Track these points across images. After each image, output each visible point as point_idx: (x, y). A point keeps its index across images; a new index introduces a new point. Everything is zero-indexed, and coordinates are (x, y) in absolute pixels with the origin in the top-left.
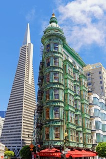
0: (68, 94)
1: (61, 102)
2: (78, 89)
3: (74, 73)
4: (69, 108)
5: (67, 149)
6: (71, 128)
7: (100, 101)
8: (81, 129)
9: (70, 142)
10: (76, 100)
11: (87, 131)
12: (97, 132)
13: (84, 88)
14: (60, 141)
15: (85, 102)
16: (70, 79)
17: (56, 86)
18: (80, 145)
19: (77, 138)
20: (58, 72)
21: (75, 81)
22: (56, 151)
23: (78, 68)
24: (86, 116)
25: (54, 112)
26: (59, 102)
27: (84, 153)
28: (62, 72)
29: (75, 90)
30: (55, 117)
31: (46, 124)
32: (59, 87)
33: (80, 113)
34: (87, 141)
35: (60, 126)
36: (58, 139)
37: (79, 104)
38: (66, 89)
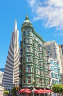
0: (35, 58)
1: (32, 63)
2: (41, 56)
3: (39, 47)
4: (36, 66)
5: (35, 89)
6: (37, 77)
7: (54, 61)
8: (43, 78)
9: (37, 85)
10: (40, 62)
11: (47, 78)
12: (53, 79)
13: (45, 55)
14: (31, 84)
15: (45, 62)
16: (36, 50)
17: (29, 54)
18: (43, 86)
19: (41, 82)
20: (30, 46)
21: (40, 51)
22: (29, 90)
23: (41, 44)
24: (46, 70)
25: (28, 68)
26: (30, 63)
27: (45, 91)
28: (32, 46)
29: (40, 56)
30: (29, 71)
31: (24, 75)
32: (30, 54)
33: (42, 69)
34: (47, 84)
35: (31, 76)
36: (30, 83)
37: (42, 64)
38: (34, 56)
